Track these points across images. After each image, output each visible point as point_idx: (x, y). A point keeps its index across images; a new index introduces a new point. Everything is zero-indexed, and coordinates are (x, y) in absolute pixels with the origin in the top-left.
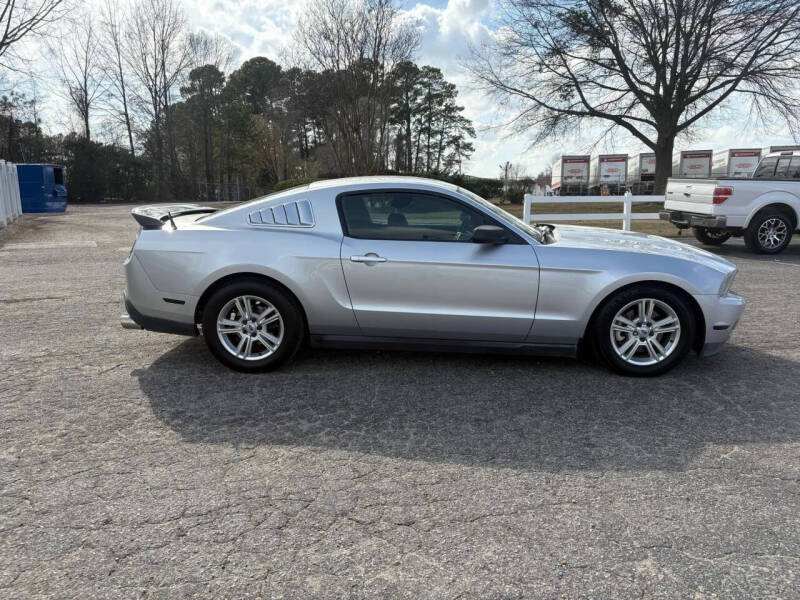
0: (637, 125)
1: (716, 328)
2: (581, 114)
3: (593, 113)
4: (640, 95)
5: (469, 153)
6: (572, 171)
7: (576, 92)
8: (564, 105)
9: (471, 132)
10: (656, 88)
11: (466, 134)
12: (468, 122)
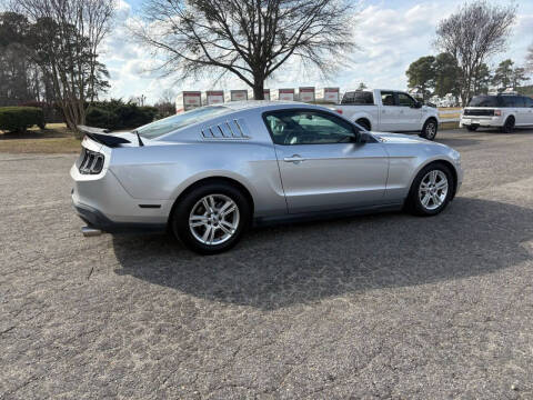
0: (241, 71)
2: (204, 63)
3: (214, 63)
4: (242, 53)
5: (106, 88)
6: (190, 101)
7: (201, 49)
8: (194, 57)
9: (106, 73)
10: (249, 49)
11: (102, 75)
12: (103, 66)
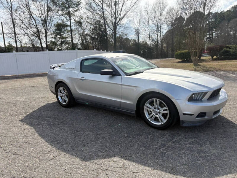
1: (184, 114)
